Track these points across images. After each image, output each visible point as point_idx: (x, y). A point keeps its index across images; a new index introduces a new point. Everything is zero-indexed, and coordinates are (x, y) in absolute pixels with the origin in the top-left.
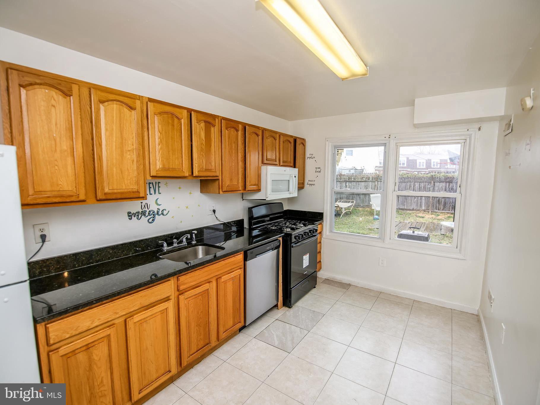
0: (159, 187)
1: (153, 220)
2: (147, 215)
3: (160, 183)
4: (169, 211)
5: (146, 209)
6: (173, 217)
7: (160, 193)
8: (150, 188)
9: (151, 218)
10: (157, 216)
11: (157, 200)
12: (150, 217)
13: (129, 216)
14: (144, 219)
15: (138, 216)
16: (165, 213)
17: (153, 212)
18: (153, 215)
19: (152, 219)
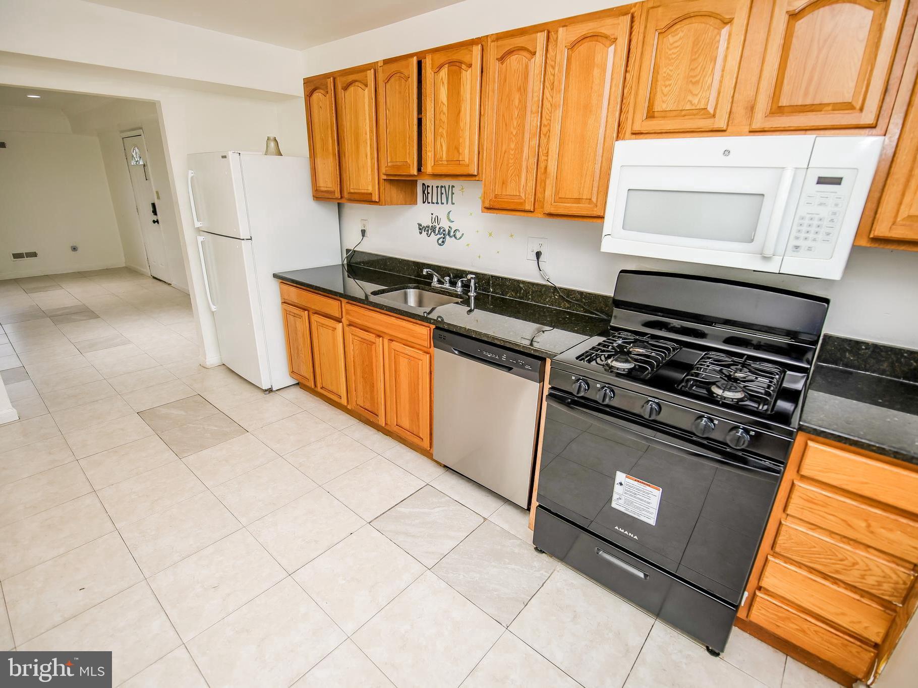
0: (453, 194)
1: (443, 242)
2: (437, 232)
3: (454, 187)
4: (463, 234)
5: (436, 224)
6: (468, 245)
7: (454, 204)
8: (442, 194)
9: (441, 238)
10: (447, 237)
11: (449, 213)
12: (440, 236)
13: (420, 229)
14: (434, 238)
15: (428, 231)
16: (458, 235)
17: (444, 231)
18: (445, 235)
19: (441, 240)
